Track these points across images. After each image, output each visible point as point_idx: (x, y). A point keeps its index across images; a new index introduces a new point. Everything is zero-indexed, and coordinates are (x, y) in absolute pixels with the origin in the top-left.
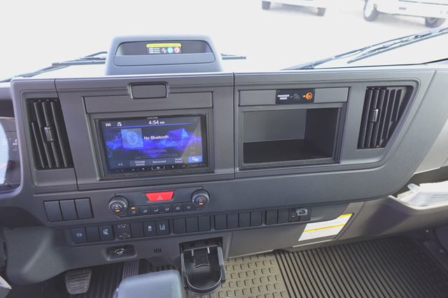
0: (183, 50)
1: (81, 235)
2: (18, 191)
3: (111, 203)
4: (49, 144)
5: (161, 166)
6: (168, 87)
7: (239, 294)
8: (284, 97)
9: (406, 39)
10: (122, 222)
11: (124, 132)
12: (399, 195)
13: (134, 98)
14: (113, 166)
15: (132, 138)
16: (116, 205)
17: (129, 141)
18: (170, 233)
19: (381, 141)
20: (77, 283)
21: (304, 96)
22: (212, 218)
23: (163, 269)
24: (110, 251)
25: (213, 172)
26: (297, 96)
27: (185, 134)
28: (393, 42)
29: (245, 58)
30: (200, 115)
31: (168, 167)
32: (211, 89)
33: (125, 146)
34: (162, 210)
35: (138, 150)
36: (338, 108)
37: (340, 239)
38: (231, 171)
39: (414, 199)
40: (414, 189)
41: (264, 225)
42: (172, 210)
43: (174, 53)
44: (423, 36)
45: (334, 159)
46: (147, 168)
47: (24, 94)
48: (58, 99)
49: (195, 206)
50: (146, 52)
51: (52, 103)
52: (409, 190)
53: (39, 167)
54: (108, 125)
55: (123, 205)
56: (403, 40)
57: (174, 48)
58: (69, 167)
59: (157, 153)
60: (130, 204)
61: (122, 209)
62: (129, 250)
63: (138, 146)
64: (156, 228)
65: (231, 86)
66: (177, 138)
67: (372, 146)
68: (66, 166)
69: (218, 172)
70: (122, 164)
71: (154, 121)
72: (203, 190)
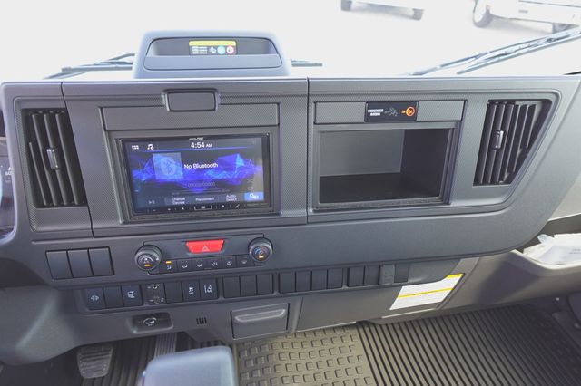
0: (238, 51)
1: (97, 298)
2: (10, 237)
3: (139, 254)
4: (53, 172)
5: (208, 205)
6: (218, 96)
7: (310, 379)
8: (376, 112)
9: (535, 43)
10: (154, 282)
11: (156, 157)
12: (526, 250)
13: (171, 111)
14: (141, 204)
15: (168, 166)
16: (145, 257)
17: (163, 170)
18: (218, 297)
19: (506, 176)
20: (93, 363)
21: (404, 112)
22: (276, 276)
23: (209, 345)
24: (137, 321)
25: (278, 214)
26: (393, 112)
27: (240, 162)
28: (518, 47)
29: (321, 65)
30: (260, 135)
31: (217, 206)
32: (277, 100)
33: (158, 177)
34: (207, 265)
35: (176, 183)
36: (448, 130)
37: (445, 308)
38: (302, 212)
39: (546, 255)
40: (546, 241)
41: (345, 287)
42: (222, 265)
43: (226, 53)
44: (558, 39)
45: (442, 198)
46: (189, 208)
47: (19, 102)
48: (66, 109)
49: (253, 261)
50: (188, 51)
51: (57, 116)
52: (539, 242)
53: (39, 204)
54: (135, 147)
55: (155, 258)
56: (531, 44)
57: (226, 47)
58: (80, 204)
59: (202, 187)
60: (164, 257)
61: (153, 263)
62: (163, 319)
63: (176, 177)
64: (199, 290)
65: (303, 96)
66: (229, 167)
67: (493, 182)
68: (76, 203)
69: (285, 213)
70: (153, 202)
71: (198, 144)
72: (263, 239)
